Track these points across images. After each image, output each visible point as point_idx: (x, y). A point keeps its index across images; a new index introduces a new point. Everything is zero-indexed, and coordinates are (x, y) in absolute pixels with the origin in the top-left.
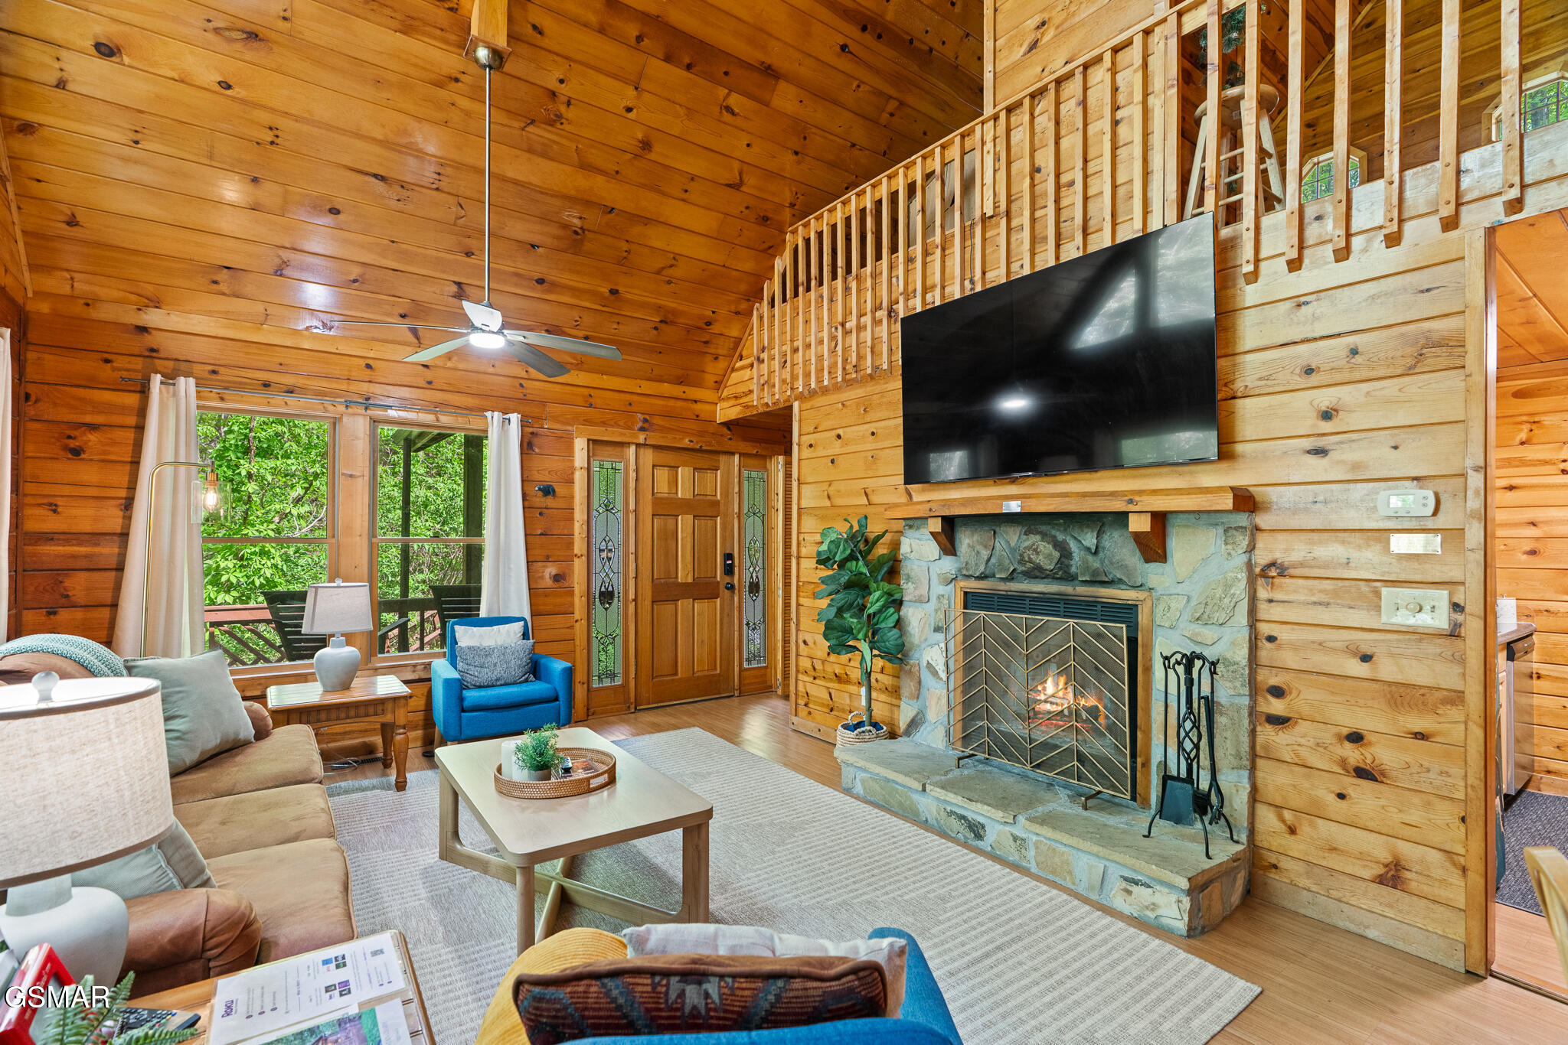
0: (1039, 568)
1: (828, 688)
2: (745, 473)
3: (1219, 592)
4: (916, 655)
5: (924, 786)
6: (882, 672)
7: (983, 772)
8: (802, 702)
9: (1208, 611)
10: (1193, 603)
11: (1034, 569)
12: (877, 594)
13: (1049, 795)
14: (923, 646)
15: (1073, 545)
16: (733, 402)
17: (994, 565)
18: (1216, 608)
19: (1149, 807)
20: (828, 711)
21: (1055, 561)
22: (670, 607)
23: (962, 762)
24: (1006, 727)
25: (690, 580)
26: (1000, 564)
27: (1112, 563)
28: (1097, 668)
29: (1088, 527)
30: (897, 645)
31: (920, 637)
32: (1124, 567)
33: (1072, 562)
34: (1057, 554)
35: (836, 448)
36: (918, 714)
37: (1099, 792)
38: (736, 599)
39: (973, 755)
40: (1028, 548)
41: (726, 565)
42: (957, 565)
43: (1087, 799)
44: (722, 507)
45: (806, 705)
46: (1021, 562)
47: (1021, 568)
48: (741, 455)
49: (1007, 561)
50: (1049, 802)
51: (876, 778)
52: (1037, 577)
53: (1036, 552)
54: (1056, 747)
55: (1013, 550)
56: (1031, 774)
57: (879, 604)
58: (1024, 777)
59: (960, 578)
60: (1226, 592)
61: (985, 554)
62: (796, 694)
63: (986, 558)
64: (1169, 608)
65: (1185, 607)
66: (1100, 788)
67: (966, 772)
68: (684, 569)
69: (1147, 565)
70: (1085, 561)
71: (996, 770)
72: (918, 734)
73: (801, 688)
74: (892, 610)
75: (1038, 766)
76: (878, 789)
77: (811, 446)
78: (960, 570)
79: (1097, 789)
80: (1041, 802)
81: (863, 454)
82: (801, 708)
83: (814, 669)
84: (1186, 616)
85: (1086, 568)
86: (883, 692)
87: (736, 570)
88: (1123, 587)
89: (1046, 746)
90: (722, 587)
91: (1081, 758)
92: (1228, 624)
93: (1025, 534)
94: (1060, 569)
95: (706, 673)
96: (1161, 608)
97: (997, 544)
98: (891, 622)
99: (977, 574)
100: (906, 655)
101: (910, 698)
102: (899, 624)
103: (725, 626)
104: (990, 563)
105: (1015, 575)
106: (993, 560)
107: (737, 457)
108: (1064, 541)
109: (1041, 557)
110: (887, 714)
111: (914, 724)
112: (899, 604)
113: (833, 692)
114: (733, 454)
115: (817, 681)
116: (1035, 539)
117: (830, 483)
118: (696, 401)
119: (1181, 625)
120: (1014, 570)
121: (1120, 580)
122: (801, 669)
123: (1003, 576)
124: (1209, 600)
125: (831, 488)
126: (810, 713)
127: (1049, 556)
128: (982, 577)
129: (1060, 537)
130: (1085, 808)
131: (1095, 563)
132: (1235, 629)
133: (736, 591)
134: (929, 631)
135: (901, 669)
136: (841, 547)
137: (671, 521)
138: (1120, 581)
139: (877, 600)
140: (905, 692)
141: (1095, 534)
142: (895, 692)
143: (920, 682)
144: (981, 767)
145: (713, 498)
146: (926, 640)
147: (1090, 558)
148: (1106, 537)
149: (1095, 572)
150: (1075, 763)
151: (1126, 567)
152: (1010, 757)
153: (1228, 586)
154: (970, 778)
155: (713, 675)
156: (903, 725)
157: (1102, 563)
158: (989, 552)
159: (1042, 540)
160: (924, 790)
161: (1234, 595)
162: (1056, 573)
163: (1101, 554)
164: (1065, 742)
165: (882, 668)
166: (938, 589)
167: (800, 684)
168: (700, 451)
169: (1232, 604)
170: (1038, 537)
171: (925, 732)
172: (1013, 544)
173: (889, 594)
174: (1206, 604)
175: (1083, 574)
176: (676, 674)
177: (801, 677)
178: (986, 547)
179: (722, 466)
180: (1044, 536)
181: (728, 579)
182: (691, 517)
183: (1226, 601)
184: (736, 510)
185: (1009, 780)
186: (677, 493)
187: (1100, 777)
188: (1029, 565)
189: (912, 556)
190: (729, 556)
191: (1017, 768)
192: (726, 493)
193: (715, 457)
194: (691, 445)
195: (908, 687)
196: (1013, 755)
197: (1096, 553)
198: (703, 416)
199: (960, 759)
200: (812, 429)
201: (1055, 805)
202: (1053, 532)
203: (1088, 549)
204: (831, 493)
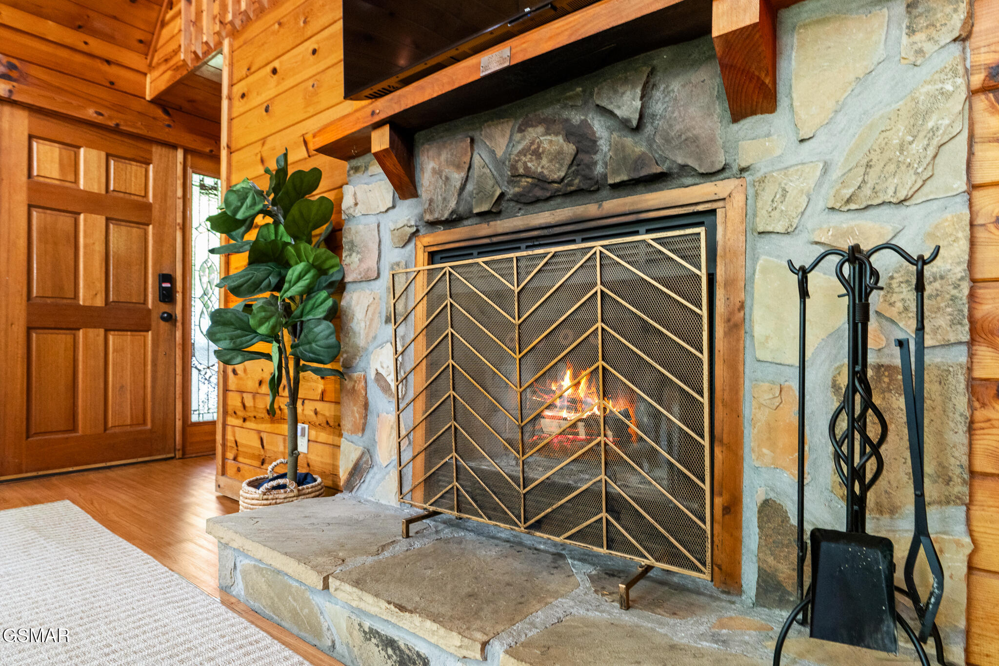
0: (541, 181)
1: (259, 432)
2: (196, 178)
3: (899, 134)
4: (362, 365)
5: (326, 580)
6: (322, 400)
7: (447, 541)
8: (230, 455)
9: (872, 179)
10: (835, 174)
11: (534, 185)
12: (299, 267)
13: (554, 581)
14: (371, 349)
15: (599, 126)
16: (163, 68)
17: (471, 195)
18: (892, 167)
19: (740, 591)
20: (257, 463)
21: (568, 161)
22: (62, 339)
23: (414, 528)
24: (489, 464)
25: (99, 302)
26: (480, 189)
27: (668, 140)
28: (646, 327)
29: (626, 81)
30: (329, 347)
31: (367, 335)
32: (690, 142)
33: (598, 157)
34: (570, 149)
35: (271, 89)
36: (363, 454)
37: (649, 568)
38: (179, 334)
39: (435, 513)
40: (523, 152)
41: (162, 289)
42: (418, 211)
43: (629, 586)
44: (156, 213)
45: (235, 459)
46: (515, 177)
47: (512, 191)
48: (187, 151)
49: (491, 182)
50: (556, 595)
51: (261, 568)
52: (537, 201)
53: (537, 154)
54: (569, 489)
55: (499, 163)
56: (528, 540)
57: (303, 283)
58: (516, 544)
59: (423, 231)
60: (914, 131)
61: (457, 177)
62: (224, 445)
63: (458, 185)
64: (785, 191)
65: (819, 184)
66: (651, 561)
67: (417, 545)
68: (87, 286)
69: (735, 127)
70: (619, 149)
71: (470, 536)
72: (364, 486)
73: (230, 437)
74: (324, 294)
75: (538, 526)
76: (264, 587)
77: (243, 96)
78: (421, 218)
79: (644, 562)
80: (542, 597)
81: (303, 86)
82: (230, 462)
83: (244, 406)
84: (820, 204)
85: (622, 158)
86: (324, 428)
87: (179, 297)
88: (689, 181)
89: (551, 488)
90: (155, 316)
91: (615, 505)
92: (918, 198)
93: (520, 130)
94: (576, 174)
95: (129, 429)
96: (766, 196)
97: (477, 159)
98: (321, 312)
99: (446, 215)
100: (348, 366)
101: (354, 432)
102: (336, 315)
103: (161, 369)
104: (466, 193)
105: (504, 204)
106: (470, 187)
107: (180, 154)
108: (584, 122)
109: (544, 161)
110: (328, 460)
111: (358, 471)
112: (339, 288)
113: (264, 435)
114: (174, 147)
115: (248, 424)
116: (535, 133)
117: (264, 141)
118: (108, 62)
119: (810, 223)
120: (502, 195)
121: (684, 167)
122: (230, 411)
123: (485, 208)
124: (874, 157)
125: (266, 147)
126: (239, 470)
127: (558, 156)
128: (451, 222)
129: (576, 118)
130: (627, 604)
131: (635, 146)
132: (934, 205)
133: (179, 324)
134: (379, 321)
135: (342, 389)
136: (249, 201)
137: (65, 221)
138: (685, 170)
139: (300, 278)
140: (347, 424)
141: (638, 91)
142: (335, 426)
143: (366, 406)
144: (447, 533)
145: (145, 200)
146: (375, 338)
147: (629, 140)
148: (657, 94)
149: (640, 161)
150: (604, 514)
151: (695, 139)
152: (493, 513)
153: (920, 115)
154: (422, 555)
155: (140, 432)
156: (343, 475)
157: (650, 142)
158: (463, 174)
159: (547, 132)
160: (326, 586)
161: (934, 131)
162: (570, 184)
163: (649, 129)
164: (581, 480)
165: (323, 393)
166: (393, 255)
167: (229, 429)
168: (116, 130)
169: (931, 152)
170: (540, 129)
171: (373, 482)
172: (500, 153)
173: (322, 271)
174: (868, 166)
175: (616, 172)
176: (74, 429)
177: (231, 420)
178: (458, 167)
179: (155, 158)
180: (550, 125)
181: (165, 308)
182: (101, 220)
183: (917, 147)
184: (179, 220)
185: (489, 553)
186: (76, 181)
187: (649, 537)
188: (525, 182)
189: (357, 212)
190: (167, 278)
191: (503, 529)
192: (163, 194)
193: (146, 146)
194: (99, 120)
195: (351, 414)
196: (496, 508)
197: (638, 129)
198: (120, 84)
199: (409, 522)
200: (244, 71)
201: (567, 602)
202: (565, 114)
203: (625, 124)
204: (264, 155)
